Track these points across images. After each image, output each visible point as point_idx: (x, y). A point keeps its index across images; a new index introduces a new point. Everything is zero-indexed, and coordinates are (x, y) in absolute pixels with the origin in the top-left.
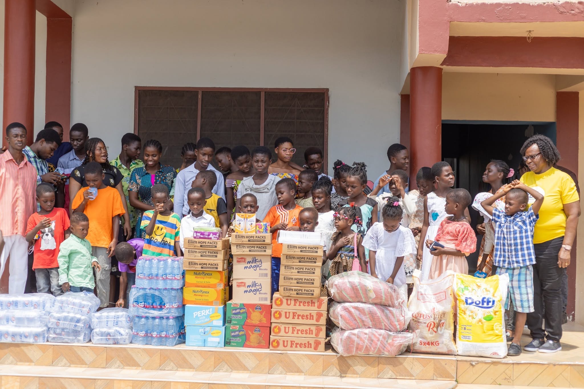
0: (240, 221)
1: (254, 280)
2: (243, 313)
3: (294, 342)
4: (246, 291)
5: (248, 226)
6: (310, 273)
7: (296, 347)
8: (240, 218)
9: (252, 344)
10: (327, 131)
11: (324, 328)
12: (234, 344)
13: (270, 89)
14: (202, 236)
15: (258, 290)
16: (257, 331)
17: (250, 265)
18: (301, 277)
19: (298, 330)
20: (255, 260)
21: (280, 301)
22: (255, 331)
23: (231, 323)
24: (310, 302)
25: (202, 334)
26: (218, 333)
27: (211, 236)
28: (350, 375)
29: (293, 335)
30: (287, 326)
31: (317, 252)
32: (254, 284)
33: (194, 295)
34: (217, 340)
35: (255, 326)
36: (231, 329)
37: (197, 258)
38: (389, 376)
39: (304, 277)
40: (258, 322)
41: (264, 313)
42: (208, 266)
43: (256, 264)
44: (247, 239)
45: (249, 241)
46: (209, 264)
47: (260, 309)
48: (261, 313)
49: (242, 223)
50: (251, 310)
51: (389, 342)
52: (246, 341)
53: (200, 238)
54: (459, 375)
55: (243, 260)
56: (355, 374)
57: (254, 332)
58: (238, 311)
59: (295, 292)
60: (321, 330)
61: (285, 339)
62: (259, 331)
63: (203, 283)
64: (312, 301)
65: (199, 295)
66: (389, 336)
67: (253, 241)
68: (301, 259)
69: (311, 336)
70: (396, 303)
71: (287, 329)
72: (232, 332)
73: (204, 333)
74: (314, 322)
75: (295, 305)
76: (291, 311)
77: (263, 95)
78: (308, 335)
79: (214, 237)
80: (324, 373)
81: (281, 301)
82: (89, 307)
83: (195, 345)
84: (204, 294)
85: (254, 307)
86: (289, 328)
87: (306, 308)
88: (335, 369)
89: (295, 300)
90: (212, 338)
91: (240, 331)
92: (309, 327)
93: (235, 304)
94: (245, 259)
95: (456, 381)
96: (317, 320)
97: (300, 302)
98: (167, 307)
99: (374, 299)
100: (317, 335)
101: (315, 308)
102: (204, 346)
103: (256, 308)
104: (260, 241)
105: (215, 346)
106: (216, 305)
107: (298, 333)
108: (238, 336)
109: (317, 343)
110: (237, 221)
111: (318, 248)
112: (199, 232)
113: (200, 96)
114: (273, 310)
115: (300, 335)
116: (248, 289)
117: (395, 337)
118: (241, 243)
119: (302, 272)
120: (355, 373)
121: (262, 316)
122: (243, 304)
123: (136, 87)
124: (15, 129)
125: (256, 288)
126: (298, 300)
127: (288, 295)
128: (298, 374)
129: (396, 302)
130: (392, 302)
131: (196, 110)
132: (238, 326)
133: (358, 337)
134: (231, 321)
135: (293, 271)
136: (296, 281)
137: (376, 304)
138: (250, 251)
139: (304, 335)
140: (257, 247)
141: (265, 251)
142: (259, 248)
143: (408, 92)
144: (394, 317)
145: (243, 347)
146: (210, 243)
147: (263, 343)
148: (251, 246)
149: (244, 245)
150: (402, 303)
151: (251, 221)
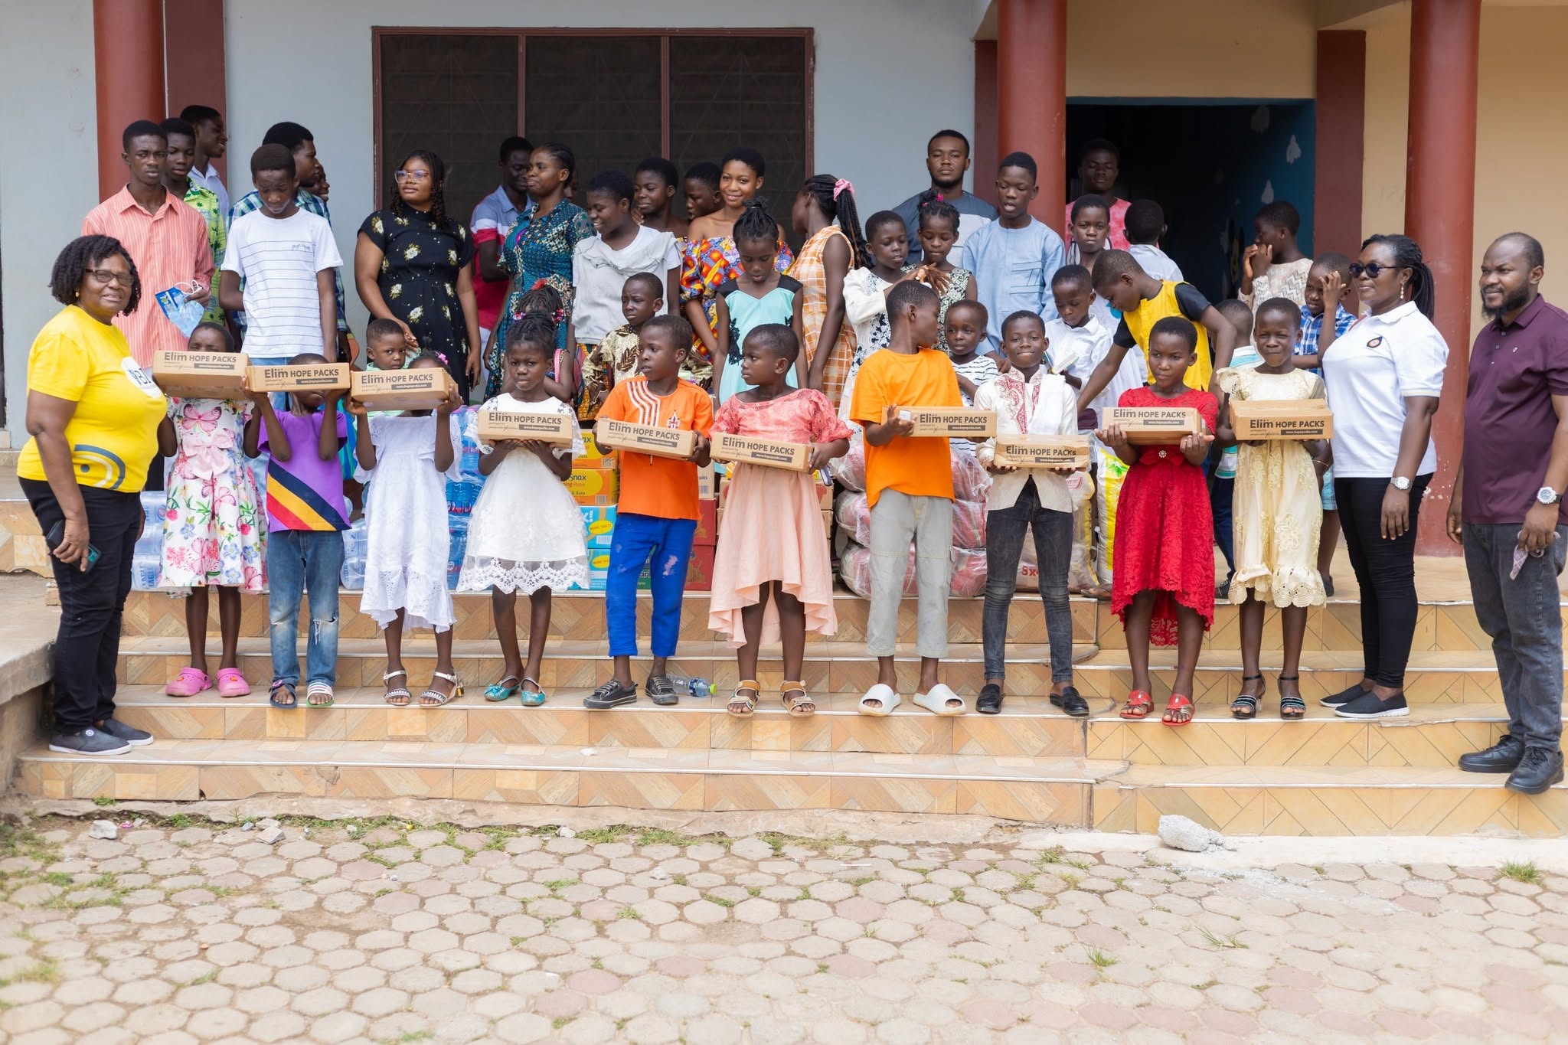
10: (812, 126)
13: (680, 29)
51: (960, 569)
54: (1102, 631)
66: (960, 556)
70: (973, 491)
77: (665, 45)
88: (851, 628)
95: (1096, 643)
106: (602, 503)
113: (522, 49)
117: (972, 558)
123: (376, 30)
124: (144, 138)
129: (973, 489)
130: (965, 489)
131: (515, 81)
143: (992, 34)
144: (970, 520)
147: (702, 579)
150: (986, 491)
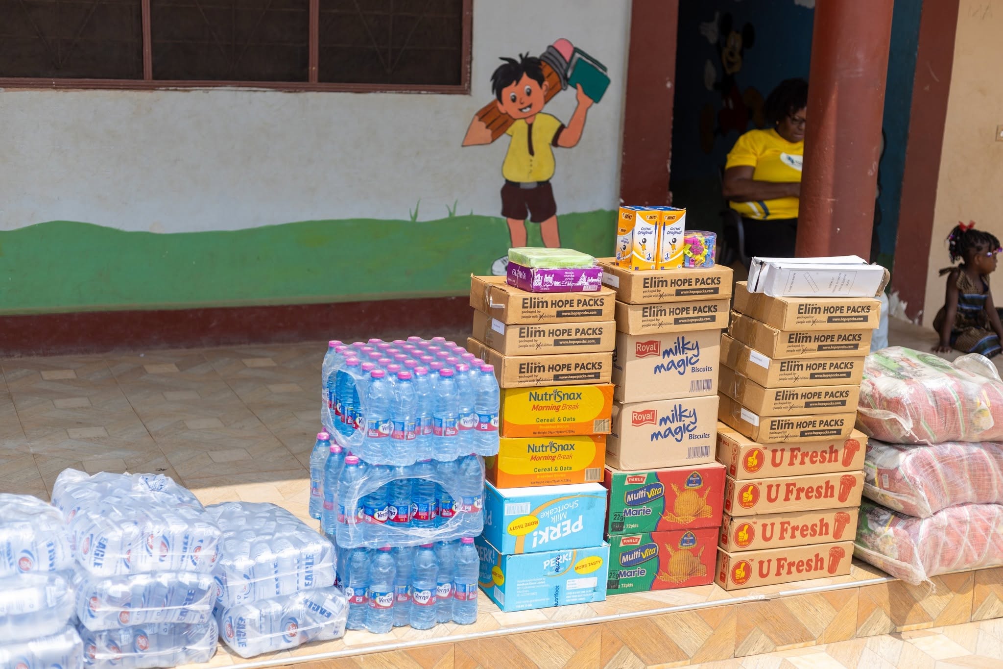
0: (644, 234)
1: (678, 402)
2: (655, 498)
3: (785, 559)
4: (655, 436)
5: (666, 248)
6: (839, 375)
7: (789, 572)
8: (648, 225)
9: (674, 579)
11: (854, 515)
12: (626, 586)
14: (557, 284)
15: (686, 428)
16: (686, 542)
17: (669, 360)
18: (817, 389)
19: (795, 529)
20: (682, 346)
21: (757, 457)
22: (684, 541)
23: (622, 529)
24: (828, 451)
25: (549, 573)
26: (594, 563)
27: (583, 281)
28: (914, 626)
29: (782, 543)
30: (768, 521)
31: (865, 319)
32: (679, 413)
33: (532, 458)
34: (592, 582)
35: (684, 530)
36: (621, 545)
37: (543, 350)
38: (993, 613)
39: (823, 389)
40: (691, 519)
41: (707, 491)
42: (573, 371)
43: (684, 357)
44: (672, 290)
45: (678, 293)
46: (577, 366)
47: (699, 482)
48: (700, 493)
49: (651, 239)
50: (675, 488)
52: (658, 572)
53: (554, 290)
55: (653, 347)
56: (924, 622)
57: (680, 546)
58: (642, 494)
59: (797, 431)
60: (847, 520)
61: (764, 555)
62: (693, 541)
63: (556, 422)
64: (831, 447)
65: (546, 458)
67: (689, 292)
68: (824, 340)
69: (824, 538)
71: (769, 528)
72: (624, 554)
73: (557, 570)
74: (834, 502)
75: (791, 464)
76: (783, 480)
78: (818, 539)
79: (591, 284)
80: (858, 632)
81: (760, 458)
82: (215, 542)
83: (530, 605)
84: (561, 452)
85: (682, 478)
86: (773, 524)
87: (818, 467)
88: (883, 615)
89: (792, 450)
90: (576, 580)
91: (642, 549)
92: (820, 516)
93: (635, 476)
94: (656, 344)
96: (842, 498)
97: (804, 455)
98: (457, 511)
99: (989, 431)
100: (837, 535)
101: (839, 465)
102: (556, 605)
103: (690, 482)
104: (706, 291)
105: (583, 599)
107: (793, 536)
108: (639, 561)
109: (837, 555)
110: (640, 233)
111: (868, 308)
112: (549, 273)
114: (739, 483)
115: (799, 539)
116: (663, 429)
118: (656, 300)
119: (822, 376)
120: (925, 617)
121: (703, 501)
122: (656, 474)
125: (681, 424)
126: (799, 449)
127: (779, 440)
128: (802, 644)
132: (640, 536)
133: (948, 534)
134: (622, 524)
135: (799, 373)
136: (803, 402)
137: (982, 443)
138: (677, 321)
139: (808, 539)
140: (695, 309)
141: (713, 319)
142: (700, 310)
145: (651, 588)
146: (585, 303)
147: (702, 571)
148: (680, 306)
149: (664, 307)
151: (673, 234)
